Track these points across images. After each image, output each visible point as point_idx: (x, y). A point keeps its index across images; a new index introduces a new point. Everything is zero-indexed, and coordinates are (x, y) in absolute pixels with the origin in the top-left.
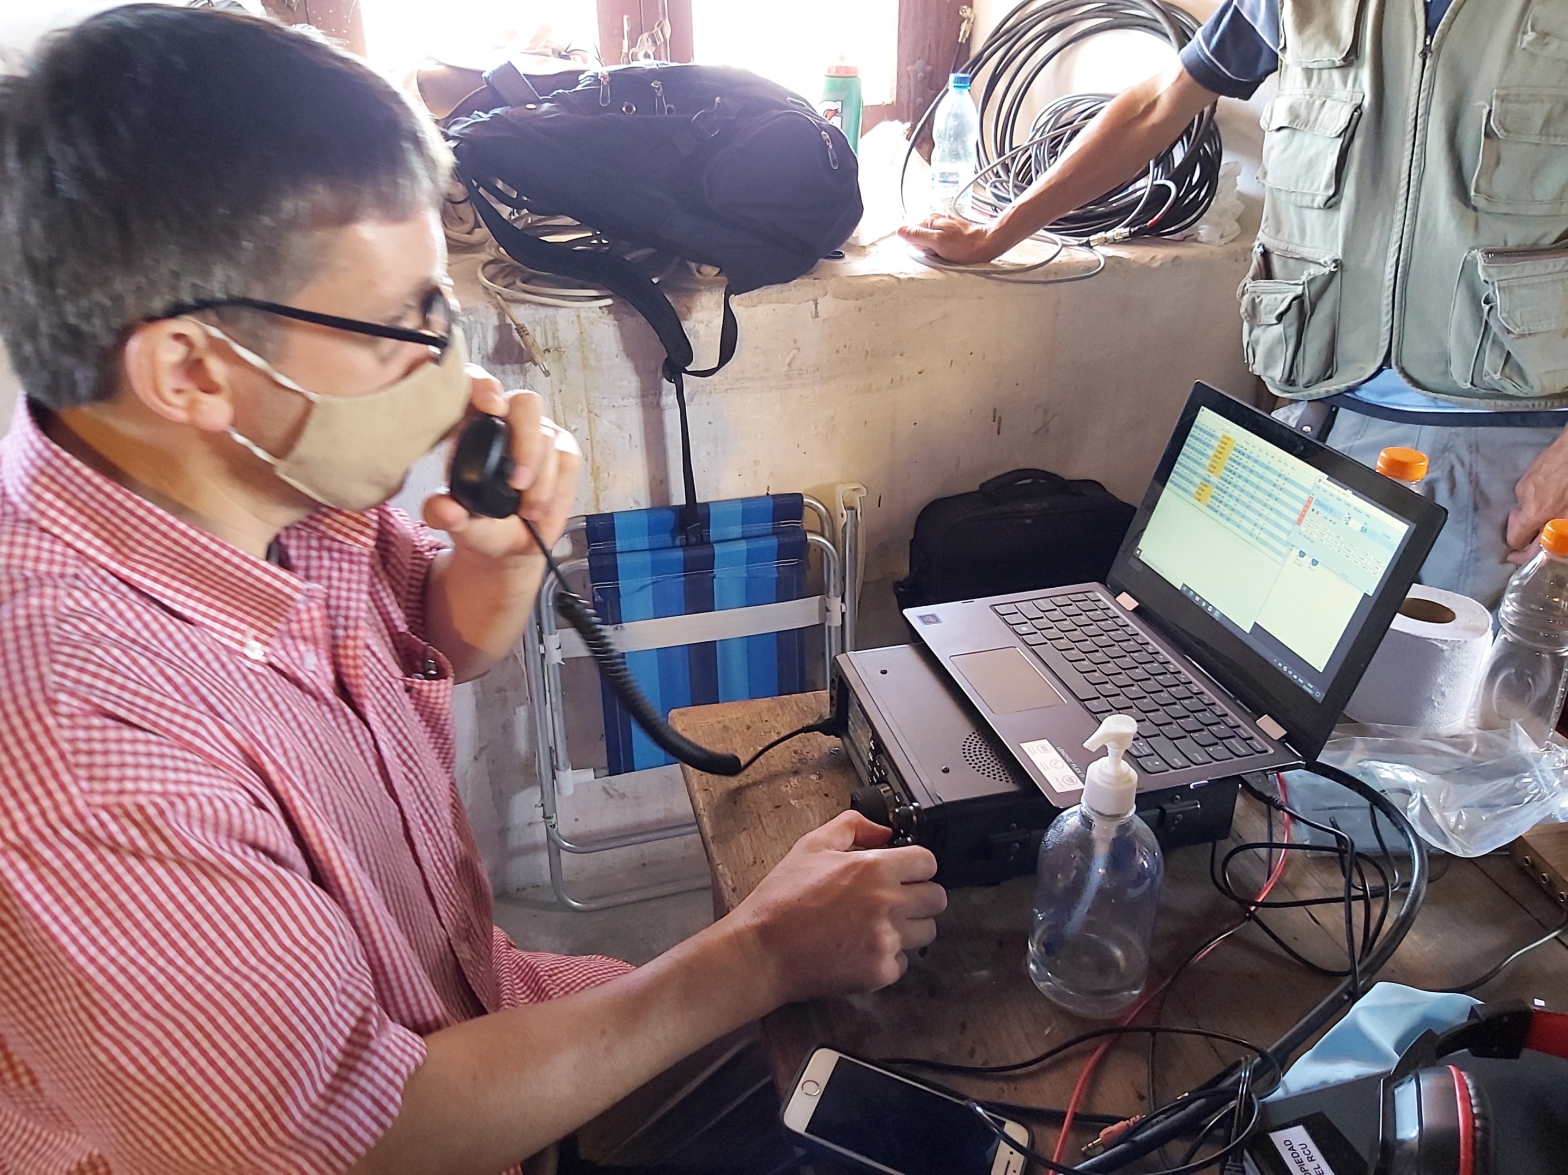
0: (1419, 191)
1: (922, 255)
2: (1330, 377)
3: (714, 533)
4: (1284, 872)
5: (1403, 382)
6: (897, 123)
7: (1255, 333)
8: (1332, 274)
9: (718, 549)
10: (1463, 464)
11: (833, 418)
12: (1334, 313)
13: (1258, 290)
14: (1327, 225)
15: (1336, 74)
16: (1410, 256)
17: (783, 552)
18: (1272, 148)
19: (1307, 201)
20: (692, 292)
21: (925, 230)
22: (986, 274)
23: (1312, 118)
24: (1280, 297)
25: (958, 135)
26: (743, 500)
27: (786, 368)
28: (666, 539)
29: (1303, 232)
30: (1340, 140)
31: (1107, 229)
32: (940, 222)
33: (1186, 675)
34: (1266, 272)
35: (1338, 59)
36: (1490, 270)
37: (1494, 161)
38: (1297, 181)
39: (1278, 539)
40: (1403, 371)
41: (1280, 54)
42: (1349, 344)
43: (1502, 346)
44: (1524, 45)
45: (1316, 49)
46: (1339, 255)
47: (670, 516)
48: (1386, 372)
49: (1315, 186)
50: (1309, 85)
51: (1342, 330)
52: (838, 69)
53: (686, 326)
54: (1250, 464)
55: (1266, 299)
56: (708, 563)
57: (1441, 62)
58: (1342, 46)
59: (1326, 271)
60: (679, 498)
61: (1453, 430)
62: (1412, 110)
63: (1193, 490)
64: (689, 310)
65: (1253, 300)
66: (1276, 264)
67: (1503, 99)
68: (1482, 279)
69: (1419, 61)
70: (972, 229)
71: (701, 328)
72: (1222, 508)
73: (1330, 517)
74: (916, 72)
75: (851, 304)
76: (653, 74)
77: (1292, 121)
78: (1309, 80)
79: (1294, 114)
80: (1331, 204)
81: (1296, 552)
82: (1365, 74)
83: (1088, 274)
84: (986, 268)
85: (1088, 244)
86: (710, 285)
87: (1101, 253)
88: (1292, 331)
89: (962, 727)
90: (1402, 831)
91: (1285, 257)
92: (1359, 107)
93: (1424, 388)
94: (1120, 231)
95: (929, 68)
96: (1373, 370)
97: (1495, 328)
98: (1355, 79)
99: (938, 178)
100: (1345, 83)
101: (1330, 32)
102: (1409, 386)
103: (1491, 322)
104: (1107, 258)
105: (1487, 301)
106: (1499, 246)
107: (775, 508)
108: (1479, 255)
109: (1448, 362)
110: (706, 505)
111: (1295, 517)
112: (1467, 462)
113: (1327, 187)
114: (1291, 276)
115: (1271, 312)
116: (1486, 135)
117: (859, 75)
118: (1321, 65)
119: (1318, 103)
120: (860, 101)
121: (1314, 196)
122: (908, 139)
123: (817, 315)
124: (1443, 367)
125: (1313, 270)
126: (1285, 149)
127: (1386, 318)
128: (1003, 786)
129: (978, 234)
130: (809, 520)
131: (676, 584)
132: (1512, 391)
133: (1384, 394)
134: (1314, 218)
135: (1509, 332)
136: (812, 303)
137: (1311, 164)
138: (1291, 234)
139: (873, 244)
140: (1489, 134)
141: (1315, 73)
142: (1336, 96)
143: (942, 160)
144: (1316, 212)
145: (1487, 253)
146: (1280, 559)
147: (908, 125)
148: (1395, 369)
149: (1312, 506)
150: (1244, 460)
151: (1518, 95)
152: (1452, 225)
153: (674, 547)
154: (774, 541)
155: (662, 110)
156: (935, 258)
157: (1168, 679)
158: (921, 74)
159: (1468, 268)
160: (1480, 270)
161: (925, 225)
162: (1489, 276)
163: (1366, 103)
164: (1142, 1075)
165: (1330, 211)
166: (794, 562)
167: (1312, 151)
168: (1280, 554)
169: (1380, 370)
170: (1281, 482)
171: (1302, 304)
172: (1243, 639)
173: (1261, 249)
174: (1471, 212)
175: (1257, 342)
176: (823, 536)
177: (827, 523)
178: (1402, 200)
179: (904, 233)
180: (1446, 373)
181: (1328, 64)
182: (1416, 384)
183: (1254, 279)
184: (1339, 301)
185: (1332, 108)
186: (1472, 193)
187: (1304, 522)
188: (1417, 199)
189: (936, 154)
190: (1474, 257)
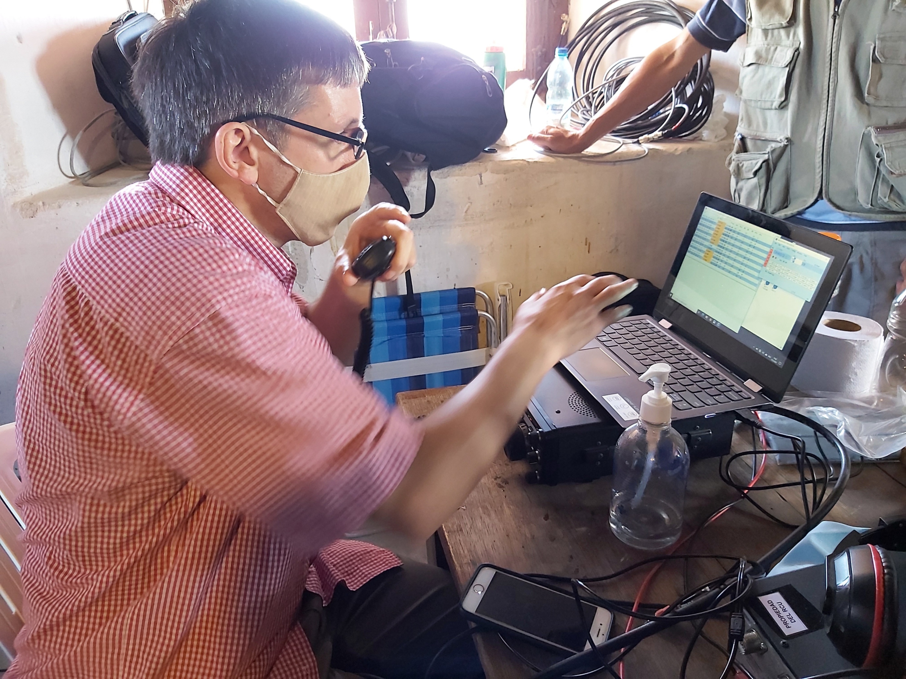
0: (834, 96)
1: (542, 149)
2: (786, 207)
3: (424, 311)
4: (763, 473)
5: (831, 207)
6: (527, 80)
7: (740, 184)
8: (786, 146)
9: (426, 320)
10: (867, 253)
11: (492, 243)
12: (787, 169)
13: (741, 159)
14: (780, 120)
15: (783, 32)
16: (831, 134)
17: (464, 321)
18: (745, 76)
19: (768, 105)
20: (409, 170)
21: (543, 135)
22: (578, 158)
23: (770, 57)
24: (754, 162)
25: (562, 84)
26: (440, 291)
27: (464, 214)
28: (396, 314)
29: (765, 124)
30: (787, 69)
31: (649, 133)
32: (551, 131)
33: (701, 360)
34: (744, 148)
35: (784, 23)
36: (879, 138)
37: (877, 77)
38: (761, 95)
39: (753, 276)
40: (830, 201)
41: (748, 23)
42: (796, 187)
43: (888, 182)
44: (894, 8)
45: (770, 18)
46: (789, 135)
47: (399, 301)
48: (820, 202)
49: (773, 96)
50: (766, 39)
51: (793, 178)
52: (492, 48)
53: (406, 189)
54: (735, 235)
55: (746, 164)
56: (420, 328)
57: (845, 21)
58: (786, 15)
59: (782, 145)
60: (403, 291)
61: (861, 233)
62: (829, 49)
63: (702, 255)
64: (408, 180)
65: (738, 165)
66: (749, 144)
67: (882, 40)
68: (875, 143)
69: (831, 21)
70: (570, 134)
71: (415, 191)
72: (719, 263)
73: (783, 259)
74: (537, 53)
75: (501, 176)
76: (386, 45)
77: (758, 60)
78: (766, 36)
79: (758, 55)
80: (783, 106)
81: (764, 282)
82: (800, 31)
83: (638, 158)
84: (579, 155)
85: (638, 142)
86: (420, 166)
87: (646, 147)
88: (763, 181)
89: (568, 391)
90: (834, 444)
91: (755, 139)
92: (798, 49)
93: (842, 210)
94: (658, 133)
95: (544, 50)
96: (812, 201)
97: (883, 171)
98: (795, 34)
99: (550, 108)
100: (788, 36)
101: (778, 7)
102: (834, 208)
103: (882, 168)
104: (649, 149)
105: (878, 156)
106: (884, 124)
107: (459, 296)
108: (872, 130)
109: (856, 194)
110: (419, 294)
111: (762, 262)
112: (870, 252)
113: (781, 96)
114: (758, 149)
115: (749, 171)
116: (873, 61)
117: (504, 52)
118: (774, 27)
119: (773, 48)
120: (504, 69)
121: (772, 102)
122: (533, 89)
123: (481, 183)
124: (853, 197)
125: (774, 145)
126: (753, 76)
127: (818, 170)
128: (592, 419)
129: (574, 137)
130: (479, 304)
131: (402, 341)
132: (894, 208)
133: (819, 214)
134: (772, 116)
135: (892, 173)
136: (478, 176)
137: (770, 84)
138: (758, 126)
139: (513, 145)
140: (875, 60)
141: (770, 32)
142: (783, 43)
143: (553, 97)
144: (773, 112)
145: (877, 128)
146: (754, 288)
147: (533, 81)
148: (825, 200)
149: (773, 254)
150: (731, 234)
151: (890, 37)
152: (855, 113)
153: (401, 319)
154: (458, 315)
155: (391, 65)
156: (549, 150)
157: (691, 362)
158: (540, 53)
159: (866, 137)
160: (873, 139)
161: (543, 132)
162: (879, 141)
163: (802, 46)
164: (680, 582)
165: (782, 111)
166: (470, 327)
167: (770, 76)
168: (755, 285)
169: (816, 201)
170: (753, 243)
171: (768, 165)
172: (736, 337)
173: (740, 137)
174: (865, 106)
175: (741, 189)
176: (487, 312)
177: (489, 305)
178: (825, 101)
179: (530, 138)
180: (855, 200)
181: (778, 26)
182: (838, 207)
183: (737, 153)
184: (790, 161)
185: (781, 51)
186: (866, 95)
187: (768, 265)
188: (834, 101)
189: (549, 94)
190: (869, 131)
